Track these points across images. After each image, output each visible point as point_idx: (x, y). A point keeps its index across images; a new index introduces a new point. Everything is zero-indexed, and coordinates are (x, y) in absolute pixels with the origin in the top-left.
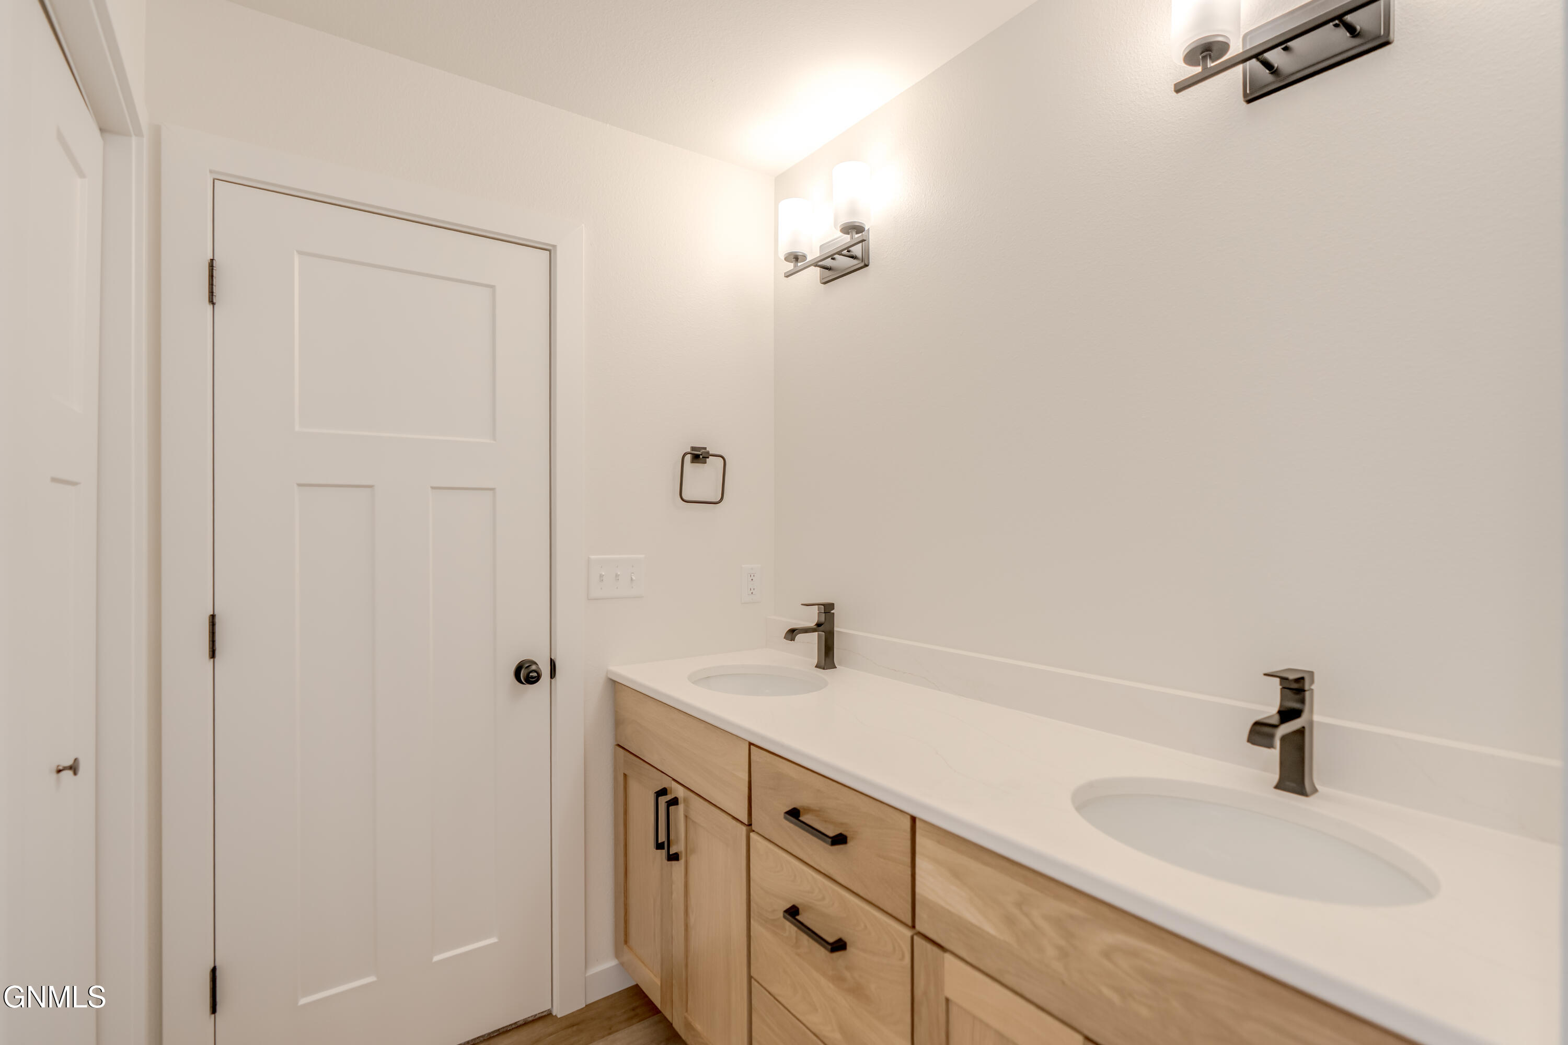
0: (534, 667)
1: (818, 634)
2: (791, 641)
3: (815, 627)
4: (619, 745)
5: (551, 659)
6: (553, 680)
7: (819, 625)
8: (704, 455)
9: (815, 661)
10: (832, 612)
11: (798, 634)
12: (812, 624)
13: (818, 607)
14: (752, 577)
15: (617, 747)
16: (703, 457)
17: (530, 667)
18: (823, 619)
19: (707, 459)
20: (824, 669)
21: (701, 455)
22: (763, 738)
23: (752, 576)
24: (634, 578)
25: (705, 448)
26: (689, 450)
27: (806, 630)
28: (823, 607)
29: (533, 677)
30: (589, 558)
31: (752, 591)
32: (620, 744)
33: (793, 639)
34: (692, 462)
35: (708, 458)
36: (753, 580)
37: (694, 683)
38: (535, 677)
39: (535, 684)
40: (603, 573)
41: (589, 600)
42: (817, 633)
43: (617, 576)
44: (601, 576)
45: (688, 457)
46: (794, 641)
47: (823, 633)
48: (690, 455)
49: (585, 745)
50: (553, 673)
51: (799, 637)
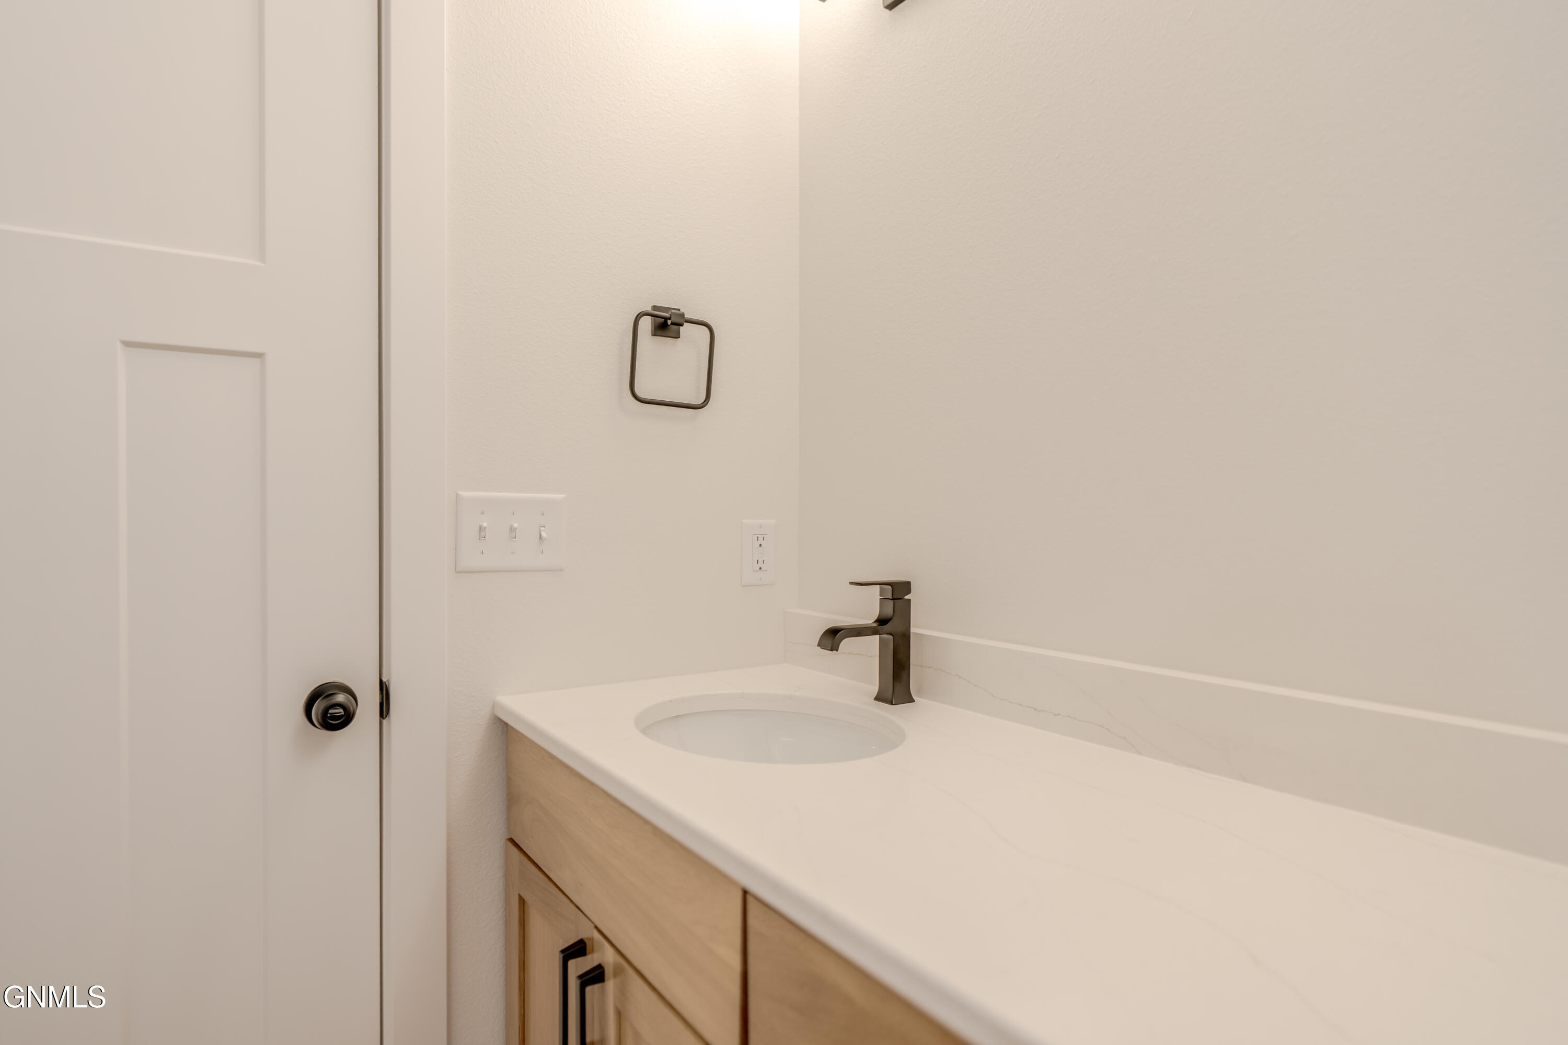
0: (341, 698)
1: (880, 639)
2: (832, 650)
3: (875, 625)
4: (512, 840)
5: (381, 681)
6: (385, 722)
7: (882, 621)
8: (674, 319)
9: (875, 689)
10: (907, 597)
11: (847, 638)
12: (869, 620)
13: (880, 588)
14: (761, 541)
15: (510, 845)
16: (672, 324)
17: (331, 698)
18: (889, 611)
19: (681, 327)
20: (892, 703)
21: (670, 319)
22: (777, 886)
23: (761, 538)
24: (544, 534)
25: (679, 310)
26: (649, 309)
27: (859, 631)
28: (890, 587)
29: (334, 717)
30: (457, 495)
31: (760, 565)
32: (514, 839)
33: (834, 648)
34: (655, 334)
35: (682, 325)
36: (763, 546)
37: (644, 731)
38: (342, 716)
39: (345, 729)
40: (485, 525)
41: (456, 572)
42: (878, 636)
43: (512, 529)
44: (481, 529)
45: (646, 324)
46: (837, 650)
47: (891, 637)
48: (650, 318)
49: (449, 840)
50: (384, 709)
51: (847, 644)
